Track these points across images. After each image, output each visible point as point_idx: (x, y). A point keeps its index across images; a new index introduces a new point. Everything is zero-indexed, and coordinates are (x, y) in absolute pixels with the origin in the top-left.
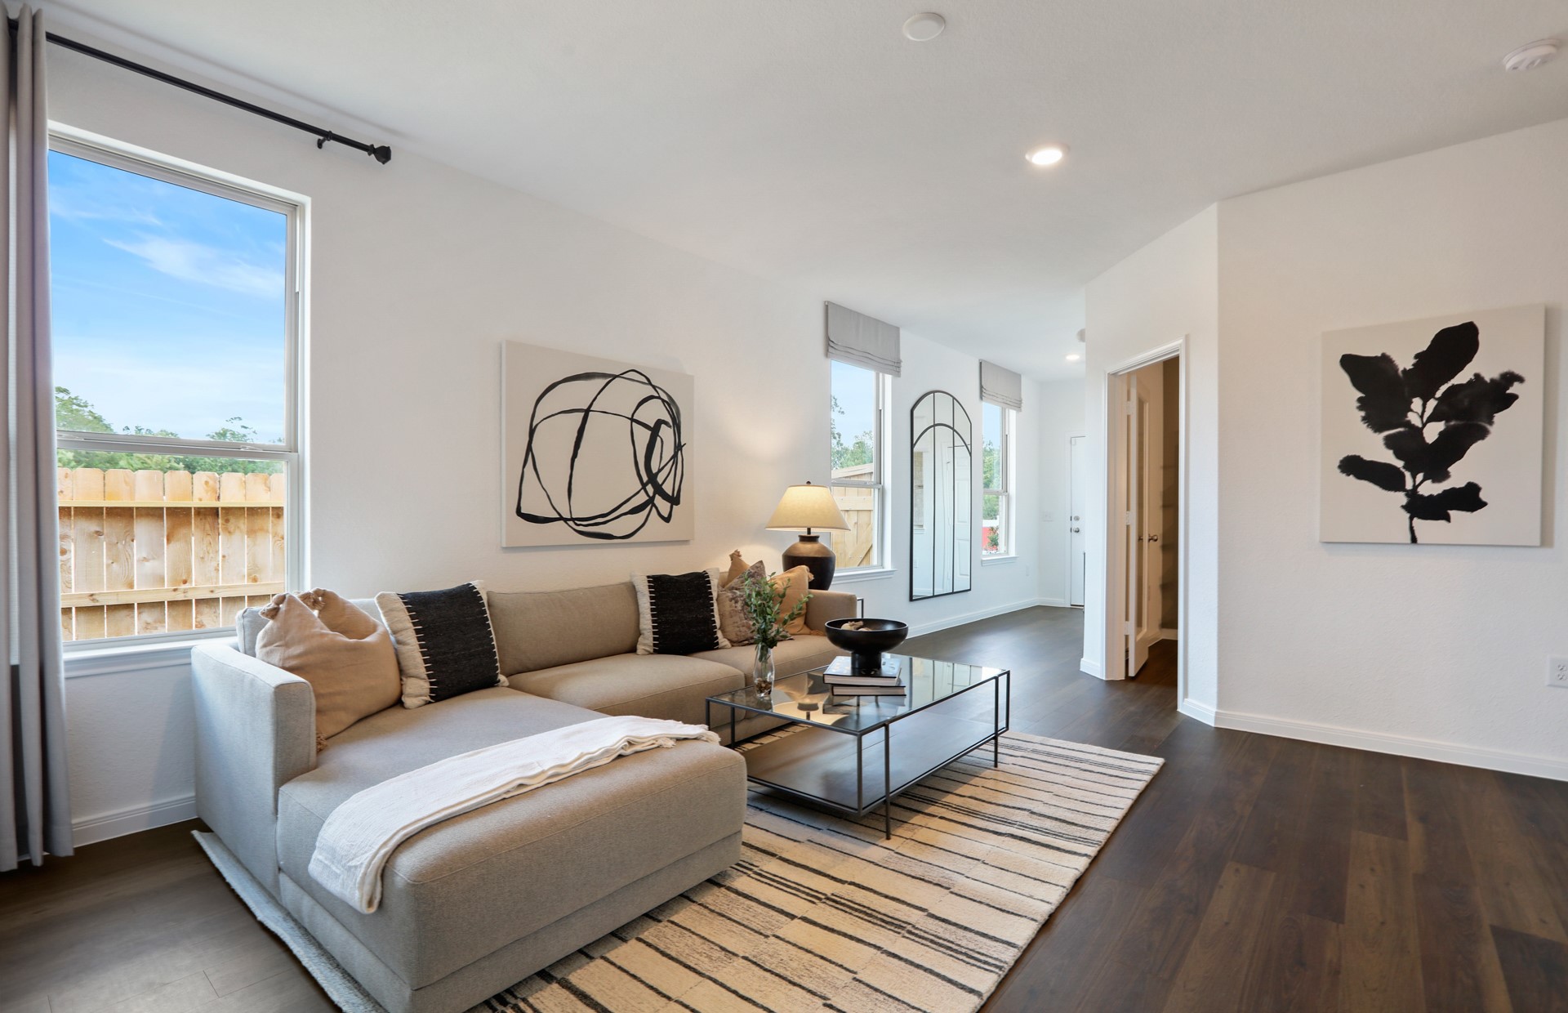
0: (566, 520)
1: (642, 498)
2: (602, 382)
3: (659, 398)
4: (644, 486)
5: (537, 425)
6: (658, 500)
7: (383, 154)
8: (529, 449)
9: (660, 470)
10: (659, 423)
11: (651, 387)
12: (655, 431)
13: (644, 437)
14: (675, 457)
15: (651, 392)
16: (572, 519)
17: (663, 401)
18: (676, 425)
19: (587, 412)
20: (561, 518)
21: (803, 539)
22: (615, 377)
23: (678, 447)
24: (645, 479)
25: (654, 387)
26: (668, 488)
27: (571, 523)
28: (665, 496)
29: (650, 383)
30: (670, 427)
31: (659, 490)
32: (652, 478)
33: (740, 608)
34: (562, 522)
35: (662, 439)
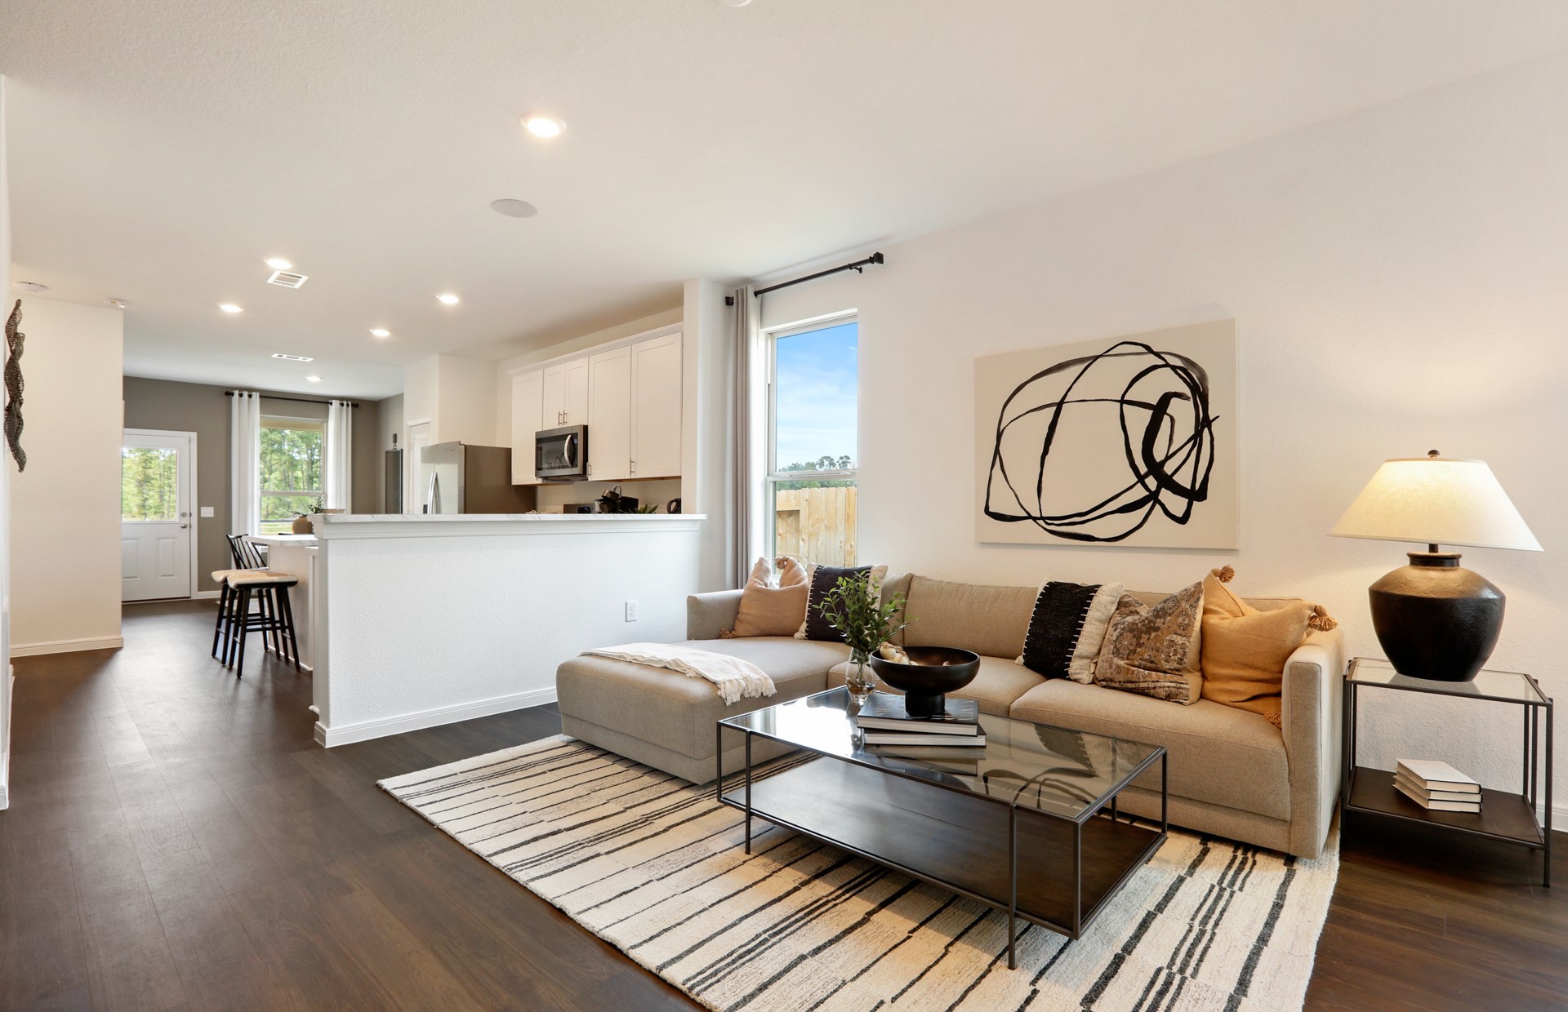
0: (1035, 519)
1: (1139, 493)
2: (1080, 367)
3: (1167, 365)
4: (1141, 479)
5: (1004, 428)
6: (1165, 495)
7: (878, 258)
8: (997, 451)
9: (1168, 458)
10: (1166, 399)
11: (1152, 355)
12: (1160, 409)
13: (1139, 420)
14: (1197, 438)
15: (1154, 360)
16: (1042, 518)
17: (1174, 368)
18: (1199, 393)
19: (1059, 406)
20: (1030, 517)
21: (1418, 561)
22: (1096, 358)
23: (1204, 423)
24: (1143, 469)
25: (1158, 355)
26: (1184, 479)
27: (1041, 522)
28: (1178, 490)
29: (1149, 349)
30: (1187, 398)
31: (1167, 482)
32: (1155, 468)
33: (1114, 638)
34: (1031, 520)
35: (1172, 419)
